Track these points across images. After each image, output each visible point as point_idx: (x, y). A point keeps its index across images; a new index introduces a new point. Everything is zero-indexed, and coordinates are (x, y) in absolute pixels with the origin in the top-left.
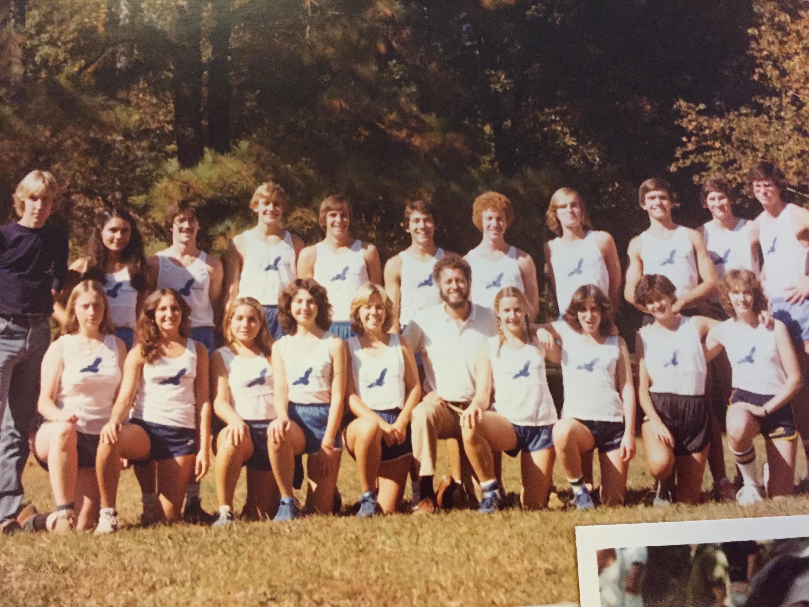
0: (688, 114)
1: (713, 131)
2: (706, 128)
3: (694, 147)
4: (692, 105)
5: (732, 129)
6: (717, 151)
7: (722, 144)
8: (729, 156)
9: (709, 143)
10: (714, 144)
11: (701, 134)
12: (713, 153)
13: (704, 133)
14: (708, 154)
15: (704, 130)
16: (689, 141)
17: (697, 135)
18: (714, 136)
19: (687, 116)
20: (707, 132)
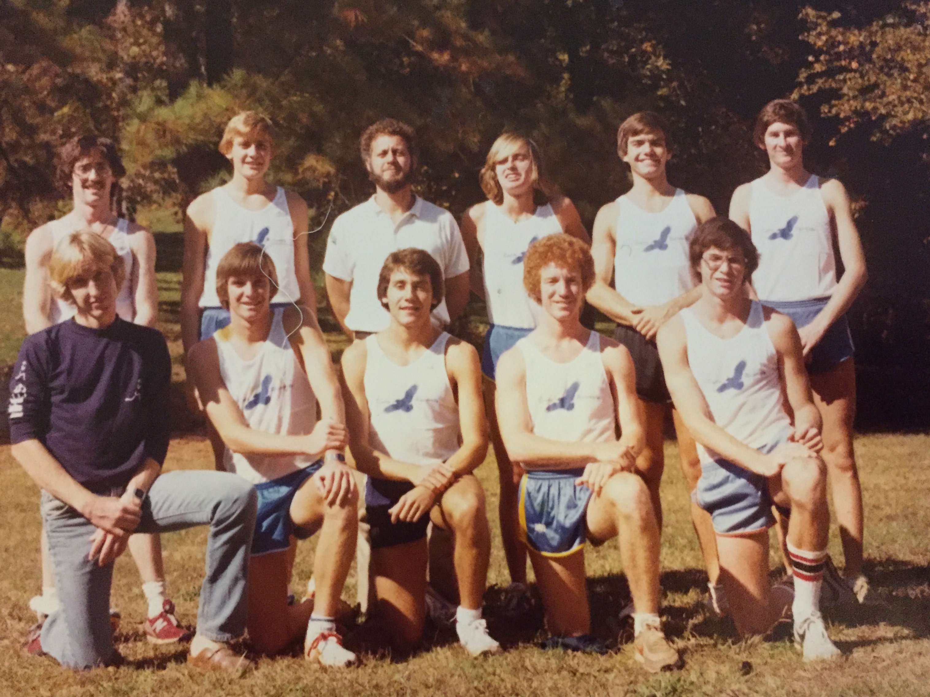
0: (817, 25)
1: (849, 46)
2: (840, 43)
3: (824, 68)
4: (823, 14)
5: (874, 44)
6: (853, 74)
7: (860, 64)
8: (869, 80)
9: (843, 63)
10: (850, 63)
11: (832, 52)
12: (849, 76)
13: (836, 50)
14: (841, 77)
15: (838, 46)
16: (817, 61)
17: (827, 53)
18: (850, 54)
19: (815, 29)
20: (842, 48)
